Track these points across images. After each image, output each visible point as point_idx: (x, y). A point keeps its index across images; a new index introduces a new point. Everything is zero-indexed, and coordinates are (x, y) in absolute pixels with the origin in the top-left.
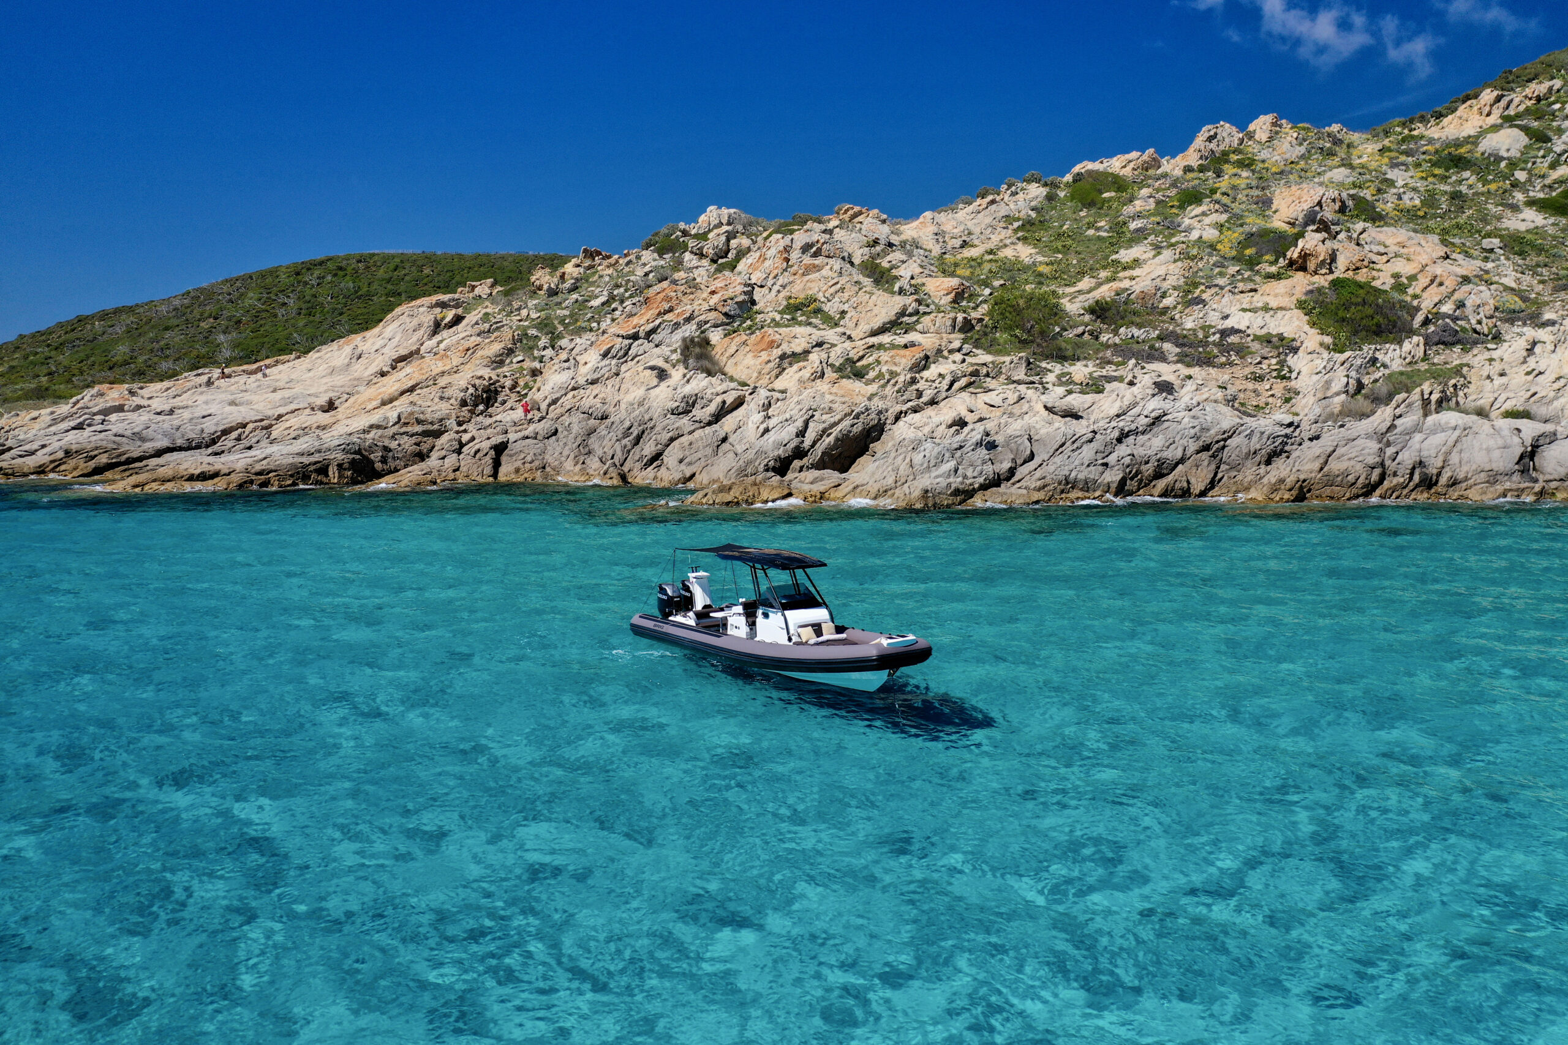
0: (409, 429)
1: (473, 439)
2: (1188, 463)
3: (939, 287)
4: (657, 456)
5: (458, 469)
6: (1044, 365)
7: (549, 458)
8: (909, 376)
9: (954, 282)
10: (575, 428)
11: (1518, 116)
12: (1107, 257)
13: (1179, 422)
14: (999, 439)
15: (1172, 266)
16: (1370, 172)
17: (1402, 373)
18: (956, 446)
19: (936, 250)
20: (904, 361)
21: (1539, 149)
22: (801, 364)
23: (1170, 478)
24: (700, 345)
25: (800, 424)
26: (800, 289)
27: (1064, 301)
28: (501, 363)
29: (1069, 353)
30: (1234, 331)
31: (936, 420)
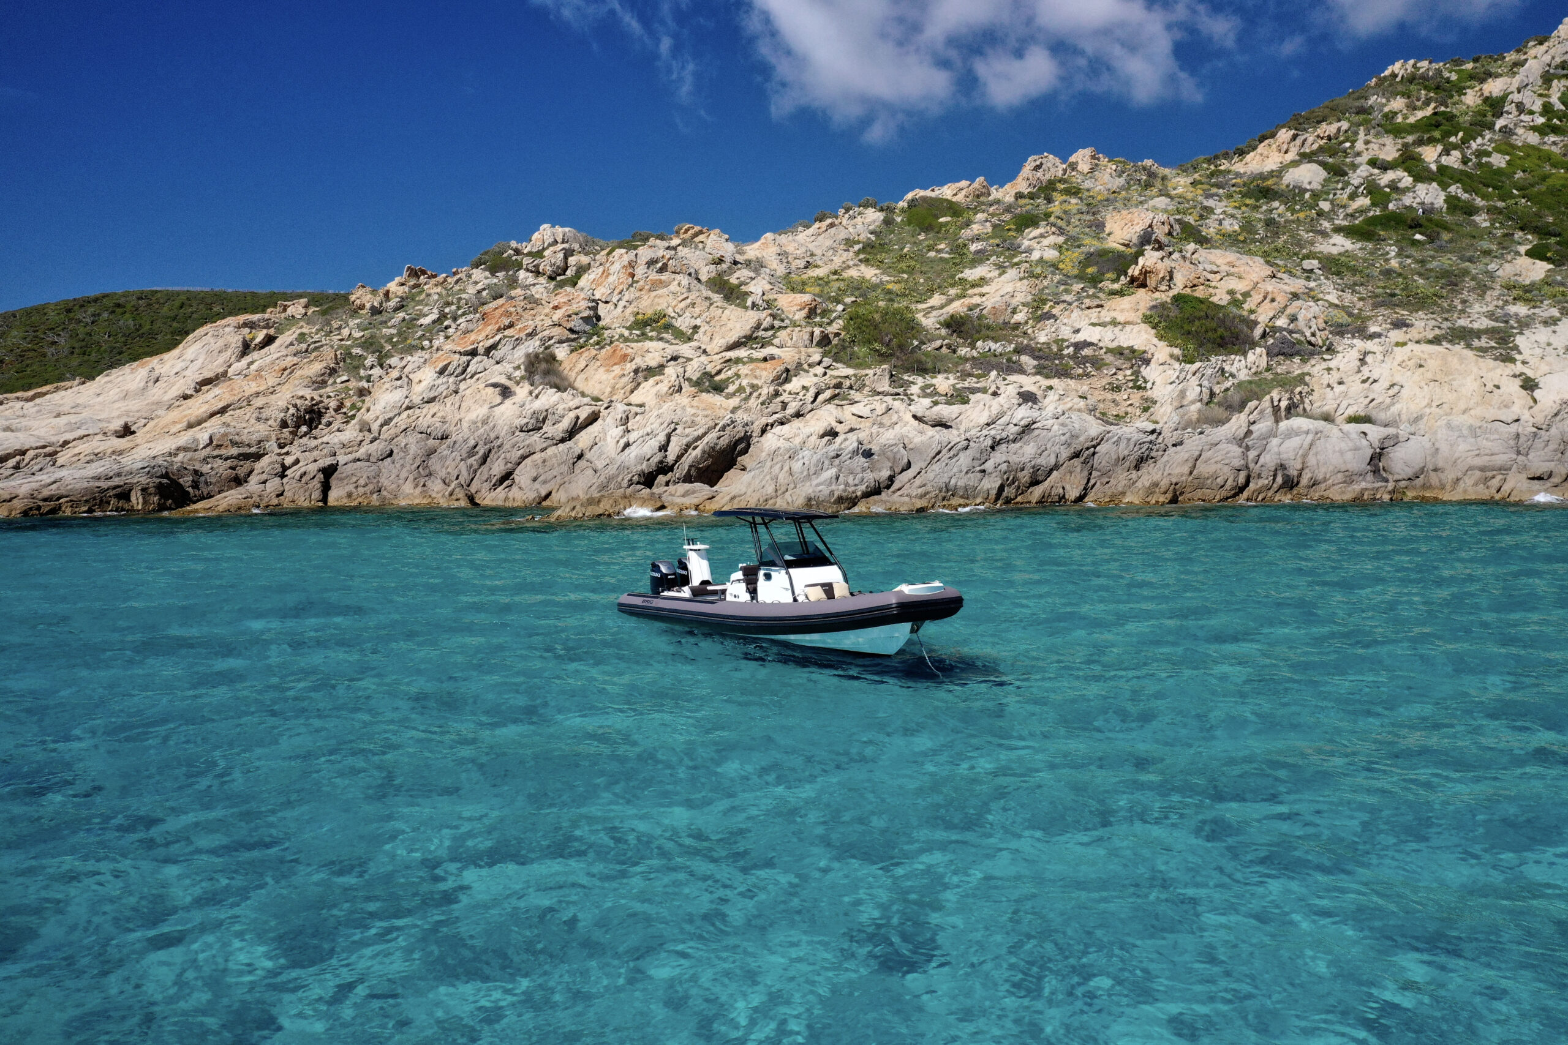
0: (223, 452)
1: (297, 461)
2: (1062, 469)
3: (792, 304)
4: (507, 476)
5: (281, 494)
6: (906, 377)
7: (384, 481)
8: (772, 389)
9: (806, 298)
10: (413, 449)
11: (1313, 153)
12: (953, 277)
13: (1049, 430)
14: (875, 448)
15: (1019, 284)
16: (1188, 201)
17: (1250, 382)
18: (833, 454)
19: (781, 270)
20: (764, 373)
21: (1338, 182)
22: (657, 378)
23: (1046, 483)
24: (547, 361)
25: (662, 438)
26: (648, 305)
27: (919, 316)
28: (323, 384)
29: (930, 366)
30: (1087, 344)
31: (807, 431)
